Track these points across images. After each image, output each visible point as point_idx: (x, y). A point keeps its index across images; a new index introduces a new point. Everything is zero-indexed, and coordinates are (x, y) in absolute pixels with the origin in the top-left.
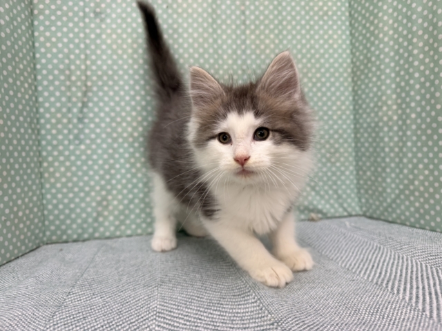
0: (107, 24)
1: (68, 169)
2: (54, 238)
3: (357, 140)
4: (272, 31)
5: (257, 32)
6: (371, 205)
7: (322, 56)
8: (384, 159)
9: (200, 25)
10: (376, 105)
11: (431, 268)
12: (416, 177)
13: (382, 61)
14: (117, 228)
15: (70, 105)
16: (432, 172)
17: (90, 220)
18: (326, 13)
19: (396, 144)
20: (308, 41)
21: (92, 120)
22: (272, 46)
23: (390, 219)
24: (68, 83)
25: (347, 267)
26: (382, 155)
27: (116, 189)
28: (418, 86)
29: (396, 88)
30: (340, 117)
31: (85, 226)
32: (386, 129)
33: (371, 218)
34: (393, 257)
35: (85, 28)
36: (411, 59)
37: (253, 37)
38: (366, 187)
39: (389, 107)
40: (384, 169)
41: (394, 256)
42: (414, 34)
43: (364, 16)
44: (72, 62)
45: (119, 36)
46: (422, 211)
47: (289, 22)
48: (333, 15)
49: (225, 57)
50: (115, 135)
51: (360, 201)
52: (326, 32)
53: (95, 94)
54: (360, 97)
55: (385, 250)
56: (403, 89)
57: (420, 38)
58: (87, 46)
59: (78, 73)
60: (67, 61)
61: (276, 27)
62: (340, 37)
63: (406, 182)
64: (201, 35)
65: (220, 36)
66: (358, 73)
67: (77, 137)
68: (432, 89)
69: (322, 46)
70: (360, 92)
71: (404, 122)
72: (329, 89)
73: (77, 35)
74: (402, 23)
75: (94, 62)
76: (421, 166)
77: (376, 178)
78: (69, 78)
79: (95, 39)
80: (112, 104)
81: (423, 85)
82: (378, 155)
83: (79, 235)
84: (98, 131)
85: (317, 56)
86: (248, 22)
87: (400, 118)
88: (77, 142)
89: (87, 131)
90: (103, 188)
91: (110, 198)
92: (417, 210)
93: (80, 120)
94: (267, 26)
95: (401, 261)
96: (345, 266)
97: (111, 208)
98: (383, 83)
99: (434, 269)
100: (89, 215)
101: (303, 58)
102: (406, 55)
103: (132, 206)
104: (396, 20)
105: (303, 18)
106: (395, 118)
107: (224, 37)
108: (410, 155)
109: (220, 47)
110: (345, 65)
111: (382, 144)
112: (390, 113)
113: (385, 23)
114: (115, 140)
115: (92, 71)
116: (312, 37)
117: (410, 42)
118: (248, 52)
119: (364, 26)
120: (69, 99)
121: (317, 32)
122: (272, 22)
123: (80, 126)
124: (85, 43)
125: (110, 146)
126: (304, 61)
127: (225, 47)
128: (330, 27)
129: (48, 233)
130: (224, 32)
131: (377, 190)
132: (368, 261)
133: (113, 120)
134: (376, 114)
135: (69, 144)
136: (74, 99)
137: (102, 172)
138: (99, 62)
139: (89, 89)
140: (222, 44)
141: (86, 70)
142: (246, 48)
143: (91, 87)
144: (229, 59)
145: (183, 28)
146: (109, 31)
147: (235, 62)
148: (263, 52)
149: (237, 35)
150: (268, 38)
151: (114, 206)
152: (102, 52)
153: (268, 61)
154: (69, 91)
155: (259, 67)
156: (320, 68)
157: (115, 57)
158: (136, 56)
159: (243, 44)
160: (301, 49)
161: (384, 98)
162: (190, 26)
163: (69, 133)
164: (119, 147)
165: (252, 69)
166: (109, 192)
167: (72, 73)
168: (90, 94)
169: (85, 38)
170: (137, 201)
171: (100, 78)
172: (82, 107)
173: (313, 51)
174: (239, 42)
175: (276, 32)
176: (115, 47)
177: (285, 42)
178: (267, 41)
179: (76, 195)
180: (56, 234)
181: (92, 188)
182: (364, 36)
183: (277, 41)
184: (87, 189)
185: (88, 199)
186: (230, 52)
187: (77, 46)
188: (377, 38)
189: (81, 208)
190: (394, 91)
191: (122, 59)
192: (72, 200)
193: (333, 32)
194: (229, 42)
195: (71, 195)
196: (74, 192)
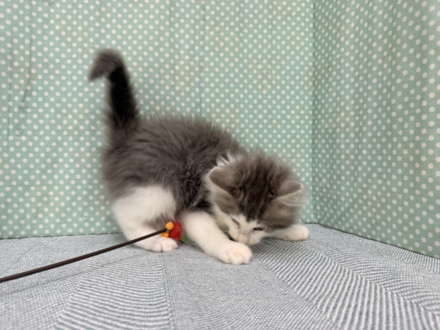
0: (55, 8)
1: (6, 161)
3: (314, 146)
4: (232, 29)
5: (217, 29)
6: (326, 213)
7: (284, 57)
8: (339, 166)
9: (157, 17)
10: (334, 111)
11: (371, 283)
12: (369, 186)
13: (342, 65)
14: (58, 225)
15: (11, 92)
16: (385, 181)
17: (28, 216)
18: (289, 14)
19: (352, 152)
20: (270, 41)
21: (35, 110)
22: (232, 44)
23: (343, 229)
24: (9, 69)
25: (283, 279)
26: (338, 162)
27: (58, 185)
28: (375, 93)
29: (354, 94)
30: (298, 122)
31: (23, 222)
32: (343, 136)
33: (325, 226)
34: (335, 269)
35: (31, 11)
36: (370, 64)
38: (321, 194)
39: (347, 114)
40: (339, 177)
41: (337, 268)
42: (374, 38)
43: (327, 19)
44: (15, 46)
45: (69, 23)
46: (374, 221)
47: (251, 21)
48: (296, 16)
49: (182, 52)
50: (59, 127)
52: (289, 33)
53: (40, 82)
54: (320, 103)
55: (330, 261)
56: (361, 95)
57: (380, 42)
58: (33, 31)
59: (22, 59)
60: (9, 45)
61: (237, 24)
62: (303, 39)
63: (360, 191)
64: (157, 27)
65: (177, 30)
66: (319, 77)
67: (17, 127)
68: (389, 96)
69: (283, 47)
70: (319, 97)
71: (361, 129)
72: (288, 92)
73: (21, 18)
74: (363, 26)
75: (40, 49)
76: (375, 175)
77: (332, 185)
78: (11, 63)
79: (43, 24)
80: (58, 94)
81: (380, 91)
82: (334, 163)
83: (15, 232)
84: (41, 122)
86: (208, 18)
87: (357, 125)
88: (17, 133)
89: (29, 121)
90: (43, 183)
91: (51, 193)
92: (369, 220)
93: (22, 109)
94: (227, 23)
95: (342, 274)
96: (282, 278)
97: (52, 204)
98: (343, 88)
99: (373, 285)
100: (27, 211)
101: (263, 58)
102: (365, 60)
103: (74, 204)
104: (357, 24)
105: (265, 17)
106: (352, 124)
107: (182, 31)
108: (365, 163)
109: (177, 42)
110: (306, 68)
111: (338, 151)
112: (347, 119)
113: (347, 26)
114: (59, 133)
115: (37, 57)
116: (274, 37)
117: (370, 47)
118: (207, 48)
119: (327, 29)
120: (10, 86)
121: (279, 33)
122: (233, 19)
123: (22, 116)
124: (30, 27)
125: (54, 139)
126: (265, 61)
127: (182, 41)
128: (293, 28)
130: (182, 26)
131: (331, 198)
132: (308, 273)
133: (58, 111)
134: (334, 120)
135: (8, 135)
136: (16, 87)
137: (43, 166)
138: (46, 49)
139: (33, 77)
140: (180, 38)
141: (30, 56)
142: (204, 44)
143: (36, 75)
144: (185, 54)
145: (138, 19)
146: (58, 16)
147: (192, 58)
148: (222, 50)
149: (195, 30)
150: (228, 35)
151: (55, 202)
152: (49, 38)
153: (227, 60)
154: (10, 78)
155: (217, 65)
156: (281, 70)
157: (63, 45)
158: (86, 45)
159: (202, 40)
160: (262, 49)
161: (342, 104)
162: (146, 17)
163: (9, 123)
164: (63, 140)
165: (209, 67)
166: (50, 188)
167: (14, 58)
168: (35, 82)
169: (31, 22)
170: (79, 198)
171: (46, 65)
172: (25, 96)
173: (274, 52)
174: (197, 37)
175: (237, 29)
176: (63, 33)
177: (246, 41)
178: (227, 39)
179: (14, 189)
181: (32, 183)
182: (327, 39)
183: (237, 39)
184: (27, 183)
185: (27, 194)
186: (187, 47)
187: (22, 30)
188: (338, 41)
189: (19, 203)
190: (352, 97)
191: (71, 47)
192: (8, 195)
193: (296, 33)
194: (187, 36)
195: (8, 189)
196: (11, 186)
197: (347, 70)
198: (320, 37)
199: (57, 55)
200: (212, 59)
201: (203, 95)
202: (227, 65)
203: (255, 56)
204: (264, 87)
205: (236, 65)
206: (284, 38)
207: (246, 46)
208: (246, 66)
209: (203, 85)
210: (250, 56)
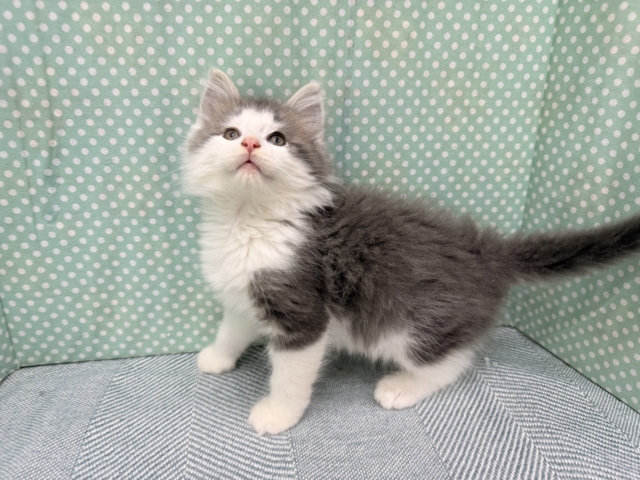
1: (39, 262)
2: (31, 360)
3: (527, 217)
4: (406, 14)
5: (379, 14)
6: (529, 319)
7: (495, 66)
10: (573, 175)
12: (611, 314)
13: (604, 101)
14: (130, 345)
15: (26, 154)
17: (86, 335)
20: (474, 36)
21: (71, 180)
22: (404, 44)
23: (555, 352)
24: (16, 114)
27: (124, 290)
29: (616, 160)
30: (506, 179)
31: (79, 343)
33: (524, 335)
37: (369, 24)
39: (595, 188)
44: (18, 72)
45: (107, 18)
46: (607, 364)
49: (314, 63)
50: (114, 205)
52: (510, 19)
53: (72, 132)
54: (548, 150)
56: (628, 166)
58: (44, 39)
59: (34, 93)
60: (8, 71)
61: (416, 5)
62: (535, 29)
63: (593, 314)
64: (268, 20)
65: (305, 22)
66: (555, 105)
67: (47, 209)
69: (497, 47)
70: (549, 141)
72: (496, 129)
76: (624, 302)
78: (16, 103)
79: (59, 23)
80: (104, 151)
83: (71, 355)
84: (84, 197)
85: (486, 66)
88: (49, 218)
89: (64, 198)
90: (101, 289)
91: (115, 302)
92: (599, 359)
93: (50, 180)
97: (117, 317)
98: (596, 141)
100: (83, 328)
101: (458, 69)
103: (151, 315)
106: (601, 209)
107: (314, 22)
109: (305, 43)
110: (533, 86)
112: (594, 197)
113: (630, 28)
114: (115, 213)
116: (482, 27)
118: (358, 53)
120: (23, 143)
121: (493, 18)
123: (51, 190)
124: (39, 32)
125: (108, 223)
126: (461, 74)
127: (314, 43)
128: (520, 8)
129: (20, 354)
130: (314, 12)
131: (543, 304)
133: (108, 179)
134: (570, 191)
135: (35, 222)
136: (33, 143)
137: (97, 265)
138: (72, 72)
139: (59, 124)
140: (309, 37)
141: (48, 87)
142: (353, 46)
143: (62, 119)
144: (320, 67)
145: (233, 3)
146: (85, 6)
147: (331, 72)
148: (385, 54)
149: (339, 19)
150: (399, 27)
151: (122, 314)
152: (75, 50)
153: (393, 73)
154: (21, 129)
155: (375, 83)
156: (487, 90)
157: (102, 61)
158: (142, 61)
159: (349, 38)
160: (458, 52)
161: (590, 169)
163: (32, 204)
164: (123, 225)
165: (361, 88)
166: (112, 295)
167: (21, 93)
169: (38, 21)
170: (158, 308)
171: (77, 102)
172: (50, 158)
173: (479, 56)
174: (341, 33)
175: (415, 15)
176: (99, 39)
177: (430, 35)
178: (396, 34)
179: (59, 300)
180: (33, 355)
181: (84, 290)
182: (582, 38)
183: (414, 35)
184: (76, 290)
185: (79, 306)
186: (323, 53)
187: (24, 38)
188: (604, 51)
189: (69, 319)
190: (611, 164)
191: (117, 65)
192: (52, 308)
193: (524, 19)
194: (323, 33)
195: (50, 301)
196: (54, 296)
197: (611, 113)
198: (568, 30)
199: (94, 82)
200: (367, 73)
201: (348, 139)
204: (455, 120)
205: (410, 84)
206: (500, 29)
207: (429, 46)
208: (426, 84)
209: (348, 121)
210: (436, 65)
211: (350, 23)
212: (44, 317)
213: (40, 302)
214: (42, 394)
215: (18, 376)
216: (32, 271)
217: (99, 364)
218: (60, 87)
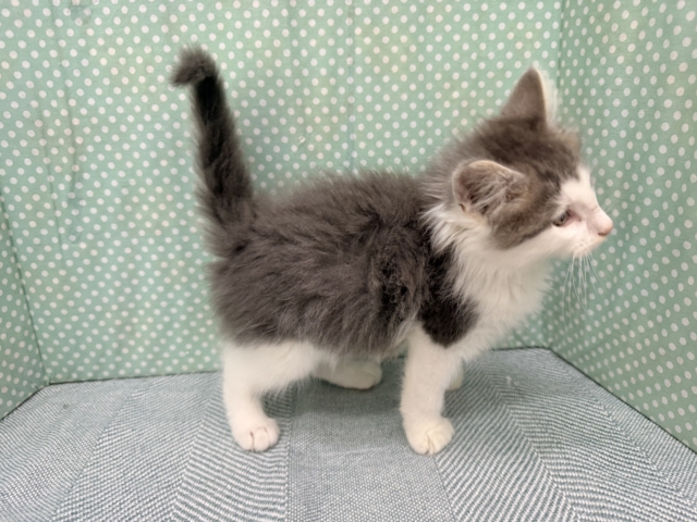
0: (95, 28)
1: (64, 281)
2: (59, 377)
4: (404, 29)
5: (377, 31)
6: (561, 338)
7: (500, 74)
8: (588, 276)
9: (267, 24)
12: (633, 324)
13: (608, 102)
14: (151, 363)
15: (52, 179)
16: (659, 326)
17: (109, 353)
19: (611, 260)
20: (475, 46)
21: (92, 202)
22: (404, 58)
23: (586, 371)
24: (42, 142)
27: (143, 308)
28: (661, 172)
29: (624, 161)
31: (103, 360)
33: (559, 356)
35: (57, 39)
36: (658, 115)
37: (367, 41)
38: (556, 308)
41: (549, 491)
42: (672, 66)
45: (121, 51)
46: (633, 380)
47: (440, 8)
49: (315, 82)
50: (132, 225)
51: (545, 326)
52: (511, 26)
53: (93, 157)
56: (635, 166)
57: (682, 78)
58: (66, 74)
59: (58, 123)
60: (34, 104)
61: (413, 19)
62: (539, 35)
63: (616, 326)
64: (268, 44)
65: (304, 43)
67: (71, 230)
68: (684, 188)
69: (501, 55)
71: (629, 226)
74: (654, 33)
76: (643, 311)
78: (43, 133)
79: (79, 58)
80: (122, 174)
83: (95, 373)
84: (104, 218)
85: (491, 75)
86: (358, 11)
88: (73, 238)
89: (86, 220)
90: (122, 307)
91: (135, 320)
92: (627, 376)
93: (73, 203)
94: (394, 19)
97: (138, 335)
98: (605, 144)
100: (106, 345)
101: (461, 79)
102: (651, 103)
103: (170, 333)
104: (643, 26)
107: (313, 43)
108: (629, 286)
109: (305, 63)
113: (624, 26)
114: (133, 233)
116: (483, 37)
117: (662, 82)
118: (359, 70)
119: (585, 21)
120: (49, 169)
121: (493, 27)
123: (75, 212)
124: (61, 68)
125: (126, 243)
126: (465, 85)
127: (314, 62)
128: (521, 16)
129: (49, 371)
133: (126, 200)
135: (60, 243)
136: (58, 169)
137: (117, 284)
138: (91, 102)
139: (79, 150)
140: (310, 57)
141: (70, 116)
142: (354, 62)
143: (84, 145)
144: (321, 85)
145: (234, 30)
146: (101, 42)
147: (333, 90)
148: (386, 69)
149: (337, 39)
150: (398, 42)
151: (142, 332)
152: (93, 82)
153: (395, 88)
154: (46, 156)
155: (378, 98)
157: (117, 91)
158: (153, 89)
159: (349, 56)
160: (460, 62)
162: (247, 25)
163: (58, 225)
164: (141, 244)
165: (364, 104)
166: (133, 313)
167: (46, 123)
168: (84, 158)
169: (60, 58)
170: (176, 325)
172: (73, 182)
173: (482, 65)
174: (341, 51)
175: (413, 29)
176: (114, 71)
177: (430, 48)
178: (395, 49)
179: (83, 317)
180: (61, 372)
181: (106, 308)
182: (584, 40)
183: (413, 48)
184: (98, 308)
185: (102, 323)
186: (323, 71)
187: (48, 74)
188: (604, 52)
189: (93, 336)
190: (620, 165)
191: (131, 94)
192: (77, 326)
193: (525, 26)
194: (323, 52)
195: (75, 318)
196: (79, 314)
197: (616, 113)
198: (571, 33)
199: (111, 110)
200: (369, 89)
201: (355, 155)
202: (395, 97)
203: (447, 76)
205: (413, 96)
206: (502, 37)
207: (430, 58)
208: (430, 96)
209: (353, 136)
210: (438, 76)
211: (349, 41)
212: (70, 334)
213: (66, 319)
214: (65, 406)
215: (46, 392)
216: (58, 289)
217: (121, 382)
218: (80, 117)
